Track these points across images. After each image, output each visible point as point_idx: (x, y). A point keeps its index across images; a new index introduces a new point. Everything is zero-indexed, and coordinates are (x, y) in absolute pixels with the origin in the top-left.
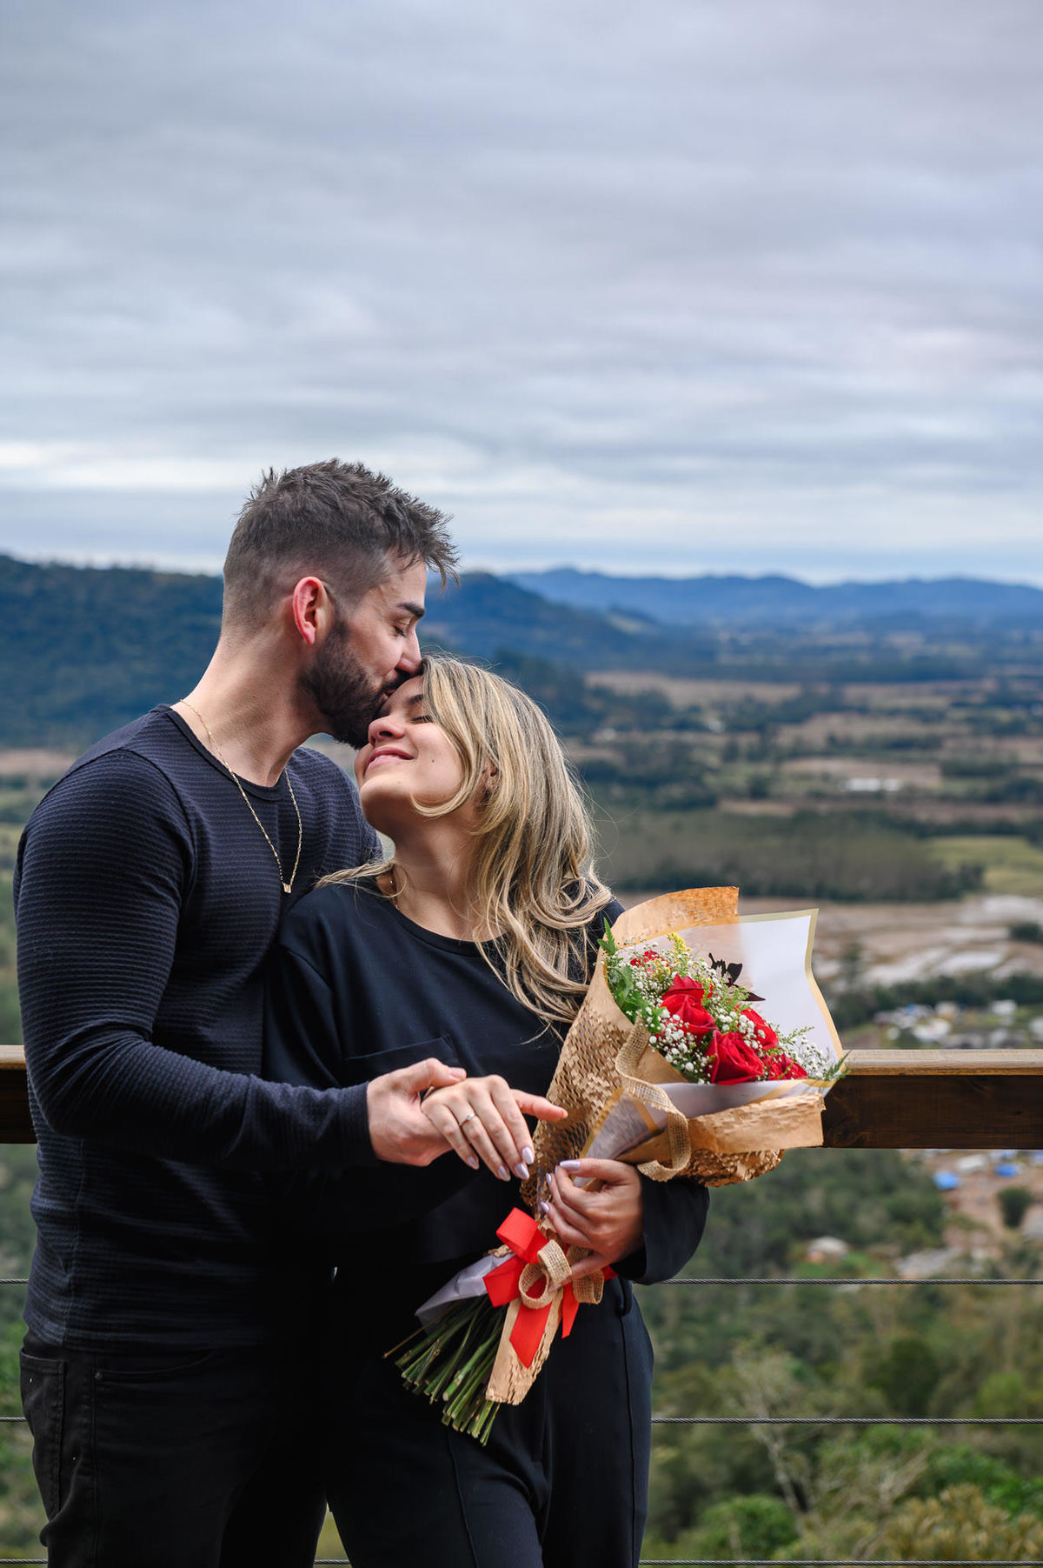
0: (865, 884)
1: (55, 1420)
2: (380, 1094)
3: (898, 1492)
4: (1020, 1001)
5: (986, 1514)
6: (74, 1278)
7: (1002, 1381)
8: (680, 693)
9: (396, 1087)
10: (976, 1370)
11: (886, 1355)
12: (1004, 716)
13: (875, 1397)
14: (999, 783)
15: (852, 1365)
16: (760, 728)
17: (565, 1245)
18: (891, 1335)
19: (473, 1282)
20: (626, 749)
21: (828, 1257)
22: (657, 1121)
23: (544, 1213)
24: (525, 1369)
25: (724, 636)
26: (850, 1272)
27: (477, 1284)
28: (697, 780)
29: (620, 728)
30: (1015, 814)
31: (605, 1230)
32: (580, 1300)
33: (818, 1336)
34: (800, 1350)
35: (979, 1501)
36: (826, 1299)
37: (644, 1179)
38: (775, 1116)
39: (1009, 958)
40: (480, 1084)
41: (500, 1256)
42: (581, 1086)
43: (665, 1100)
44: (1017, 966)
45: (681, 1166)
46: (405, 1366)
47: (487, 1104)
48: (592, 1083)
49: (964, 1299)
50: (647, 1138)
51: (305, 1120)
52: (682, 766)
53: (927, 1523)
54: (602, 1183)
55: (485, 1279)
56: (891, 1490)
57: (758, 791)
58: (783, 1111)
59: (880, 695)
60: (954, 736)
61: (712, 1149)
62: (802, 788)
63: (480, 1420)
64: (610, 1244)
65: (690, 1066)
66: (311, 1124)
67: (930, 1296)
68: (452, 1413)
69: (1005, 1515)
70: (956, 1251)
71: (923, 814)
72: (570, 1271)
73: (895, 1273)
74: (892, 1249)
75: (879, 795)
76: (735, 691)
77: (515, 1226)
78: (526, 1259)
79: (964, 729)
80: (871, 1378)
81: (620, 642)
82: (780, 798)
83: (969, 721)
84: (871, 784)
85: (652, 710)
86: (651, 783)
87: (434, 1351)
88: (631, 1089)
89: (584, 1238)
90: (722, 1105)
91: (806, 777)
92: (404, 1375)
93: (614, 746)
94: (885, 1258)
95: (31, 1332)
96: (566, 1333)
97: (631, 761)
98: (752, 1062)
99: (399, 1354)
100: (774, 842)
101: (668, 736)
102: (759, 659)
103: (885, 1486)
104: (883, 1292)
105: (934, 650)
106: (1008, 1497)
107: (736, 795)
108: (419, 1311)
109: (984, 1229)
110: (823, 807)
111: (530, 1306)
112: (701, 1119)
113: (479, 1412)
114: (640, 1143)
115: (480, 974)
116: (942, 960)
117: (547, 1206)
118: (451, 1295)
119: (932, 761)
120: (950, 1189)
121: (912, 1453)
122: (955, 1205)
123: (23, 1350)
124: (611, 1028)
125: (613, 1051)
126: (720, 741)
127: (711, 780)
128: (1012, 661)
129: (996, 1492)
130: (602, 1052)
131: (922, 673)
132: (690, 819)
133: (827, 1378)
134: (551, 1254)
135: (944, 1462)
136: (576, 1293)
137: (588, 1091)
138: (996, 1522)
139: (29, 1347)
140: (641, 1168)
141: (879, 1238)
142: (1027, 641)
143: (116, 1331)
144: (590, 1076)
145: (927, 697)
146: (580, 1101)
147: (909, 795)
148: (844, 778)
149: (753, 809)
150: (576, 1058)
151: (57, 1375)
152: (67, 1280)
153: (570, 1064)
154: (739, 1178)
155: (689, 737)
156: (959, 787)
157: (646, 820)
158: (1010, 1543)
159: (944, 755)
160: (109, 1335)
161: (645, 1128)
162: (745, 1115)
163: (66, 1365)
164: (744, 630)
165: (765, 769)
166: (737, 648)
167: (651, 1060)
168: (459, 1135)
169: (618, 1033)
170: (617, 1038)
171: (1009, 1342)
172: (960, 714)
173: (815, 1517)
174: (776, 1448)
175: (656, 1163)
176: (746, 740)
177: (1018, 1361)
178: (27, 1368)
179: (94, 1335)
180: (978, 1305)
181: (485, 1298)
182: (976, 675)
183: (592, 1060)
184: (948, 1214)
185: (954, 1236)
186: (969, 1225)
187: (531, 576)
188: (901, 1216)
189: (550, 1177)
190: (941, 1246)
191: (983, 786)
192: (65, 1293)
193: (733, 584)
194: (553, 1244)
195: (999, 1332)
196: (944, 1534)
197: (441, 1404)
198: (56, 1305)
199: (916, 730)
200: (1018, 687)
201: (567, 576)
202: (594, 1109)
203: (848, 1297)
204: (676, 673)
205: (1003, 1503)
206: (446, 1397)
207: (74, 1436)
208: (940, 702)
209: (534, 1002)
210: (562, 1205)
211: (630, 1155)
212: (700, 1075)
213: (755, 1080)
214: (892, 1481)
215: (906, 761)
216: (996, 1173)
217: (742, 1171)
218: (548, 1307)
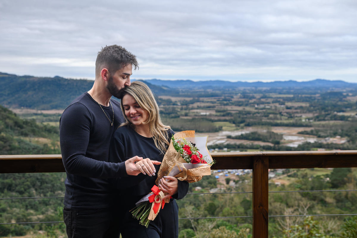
0: (204, 130)
1: (70, 222)
2: (127, 163)
3: (212, 227)
4: (228, 148)
5: (226, 231)
6: (73, 196)
7: (226, 209)
8: (173, 99)
9: (130, 162)
10: (222, 207)
11: (208, 206)
12: (225, 102)
13: (206, 212)
14: (225, 113)
15: (202, 207)
16: (186, 105)
17: (164, 192)
18: (209, 202)
19: (146, 198)
20: (165, 108)
21: (198, 190)
22: (181, 170)
23: (159, 186)
24: (155, 214)
25: (180, 90)
26: (202, 192)
27: (147, 199)
28: (176, 113)
29: (164, 105)
30: (227, 118)
31: (171, 189)
32: (165, 202)
33: (197, 202)
34: (195, 205)
35: (225, 229)
36: (198, 197)
37: (178, 180)
38: (202, 170)
39: (227, 141)
40: (145, 160)
41: (151, 194)
42: (168, 163)
43: (183, 166)
44: (228, 142)
45: (185, 178)
46: (133, 213)
47: (146, 163)
48: (169, 163)
49: (220, 196)
50: (179, 173)
51: (114, 169)
52: (174, 111)
53: (217, 233)
54: (171, 181)
55: (149, 198)
56: (211, 228)
57: (186, 115)
58: (204, 169)
59: (205, 99)
60: (217, 106)
61: (191, 175)
62: (194, 114)
63: (147, 223)
64: (172, 192)
65: (188, 160)
66: (115, 170)
67: (215, 196)
68: (141, 222)
69: (230, 231)
70: (219, 188)
71: (213, 118)
72: (164, 197)
73: (209, 192)
74: (209, 188)
75: (206, 115)
76: (182, 99)
78: (156, 194)
79: (219, 105)
80: (205, 209)
81: (164, 91)
82: (190, 116)
83: (220, 103)
84: (204, 114)
85: (169, 102)
86: (169, 114)
87: (139, 211)
88: (177, 164)
89: (167, 191)
90: (193, 167)
91: (194, 112)
92: (133, 215)
93: (163, 108)
94: (207, 190)
95: (65, 206)
96: (163, 208)
97: (166, 110)
98: (199, 160)
99: (132, 211)
100: (189, 123)
101: (172, 106)
102: (186, 93)
103: (210, 227)
104: (207, 195)
105: (214, 92)
106: (229, 228)
107: (183, 116)
108: (136, 204)
109: (223, 185)
110: (197, 117)
111: (156, 203)
112: (189, 170)
113: (146, 222)
114: (178, 174)
116: (216, 141)
117: (160, 185)
118: (142, 201)
119: (214, 110)
120: (218, 178)
121: (214, 221)
122: (218, 181)
123: (64, 210)
124: (174, 153)
125: (174, 157)
126: (180, 107)
127: (179, 113)
128: (226, 94)
129: (228, 227)
130: (172, 157)
131: (212, 95)
132: (175, 119)
133: (199, 209)
134: (161, 194)
135: (219, 222)
136: (165, 201)
137: (169, 164)
138: (228, 232)
139: (65, 209)
140: (178, 178)
141: (207, 187)
142: (229, 90)
143: (81, 206)
144: (169, 161)
145: (213, 99)
146: (167, 166)
147: (210, 115)
148: (200, 113)
149: (185, 118)
150: (167, 158)
151: (70, 214)
152: (71, 197)
153: (166, 159)
154: (195, 181)
155: (175, 106)
156: (218, 114)
157: (168, 120)
158: (230, 235)
159: (216, 109)
160: (79, 207)
161: (179, 171)
162: (197, 169)
163: (71, 212)
164: (184, 89)
165: (187, 111)
166: (183, 92)
167: (181, 159)
168: (142, 169)
169: (175, 154)
171: (227, 203)
172: (218, 102)
173: (198, 232)
174: (192, 221)
175: (181, 177)
176: (184, 107)
177: (229, 206)
178: (64, 213)
179: (77, 207)
180: (222, 197)
181: (148, 201)
182: (221, 96)
183: (170, 159)
184: (217, 182)
185: (218, 186)
186: (221, 184)
187: (149, 80)
188: (210, 183)
189: (161, 180)
190: (216, 188)
191: (222, 114)
192: (71, 199)
193: (182, 81)
194: (161, 192)
195: (226, 201)
196: (220, 234)
197: (140, 220)
198: (69, 201)
199: (211, 105)
200: (227, 98)
201: (155, 80)
202: (170, 167)
203: (201, 196)
204: (173, 96)
205: (229, 229)
206: (141, 219)
207: (73, 225)
208: (215, 100)
210: (163, 185)
212: (190, 162)
213: (199, 163)
214: (211, 226)
215: (210, 110)
216: (225, 176)
218: (160, 203)
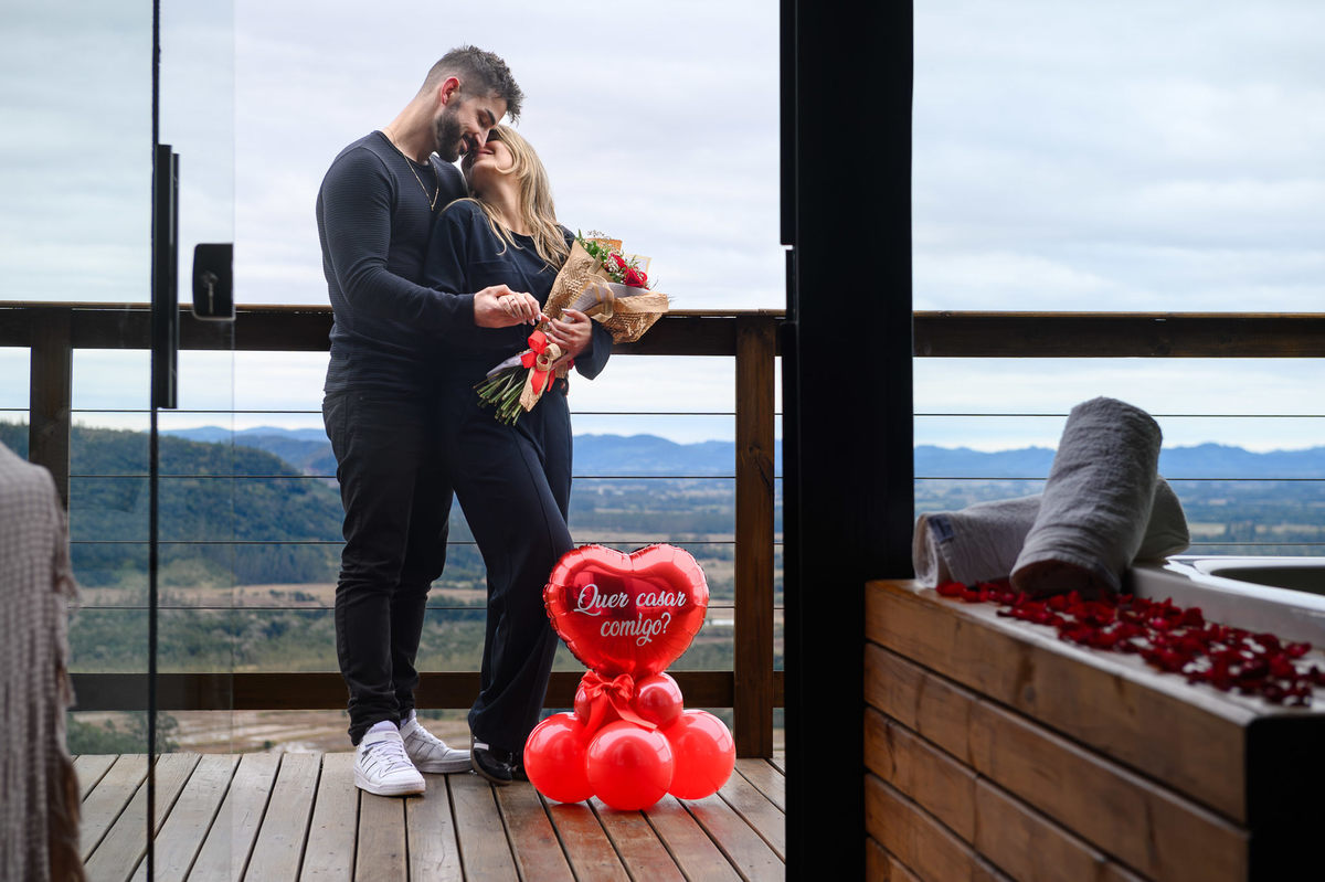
2: (481, 296)
6: (351, 360)
9: (488, 294)
19: (516, 361)
22: (602, 297)
31: (576, 340)
37: (593, 320)
38: (649, 300)
42: (569, 285)
43: (607, 288)
45: (609, 317)
48: (573, 283)
50: (597, 304)
51: (448, 306)
54: (577, 320)
58: (653, 298)
61: (621, 313)
65: (617, 276)
68: (503, 409)
77: (536, 336)
78: (541, 351)
87: (495, 386)
88: (592, 283)
90: (628, 294)
111: (540, 367)
112: (619, 298)
113: (514, 409)
114: (594, 306)
115: (534, 255)
117: (548, 334)
124: (584, 261)
125: (585, 270)
130: (580, 271)
134: (554, 348)
136: (556, 372)
137: (572, 286)
143: (368, 381)
144: (573, 280)
146: (567, 290)
151: (343, 401)
152: (347, 363)
161: (598, 299)
162: (635, 299)
163: (347, 397)
167: (602, 272)
170: (587, 264)
179: (360, 383)
181: (520, 366)
183: (575, 274)
189: (549, 323)
198: (341, 374)
202: (574, 293)
207: (350, 423)
209: (550, 257)
211: (589, 311)
212: (622, 280)
217: (629, 330)
